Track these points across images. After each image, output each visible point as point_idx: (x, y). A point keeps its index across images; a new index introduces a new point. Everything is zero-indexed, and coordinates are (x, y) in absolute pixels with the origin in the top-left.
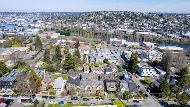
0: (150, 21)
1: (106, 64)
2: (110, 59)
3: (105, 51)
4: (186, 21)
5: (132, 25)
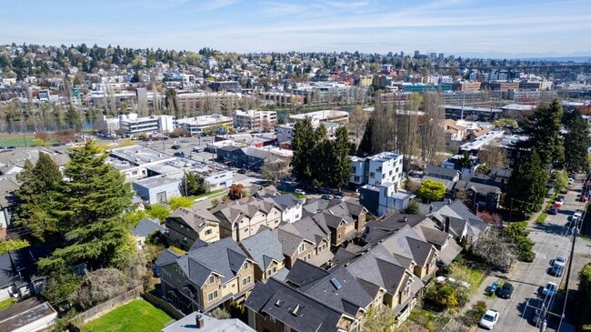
0: (178, 66)
1: (204, 198)
2: (205, 174)
3: (139, 157)
4: (272, 63)
5: (136, 79)
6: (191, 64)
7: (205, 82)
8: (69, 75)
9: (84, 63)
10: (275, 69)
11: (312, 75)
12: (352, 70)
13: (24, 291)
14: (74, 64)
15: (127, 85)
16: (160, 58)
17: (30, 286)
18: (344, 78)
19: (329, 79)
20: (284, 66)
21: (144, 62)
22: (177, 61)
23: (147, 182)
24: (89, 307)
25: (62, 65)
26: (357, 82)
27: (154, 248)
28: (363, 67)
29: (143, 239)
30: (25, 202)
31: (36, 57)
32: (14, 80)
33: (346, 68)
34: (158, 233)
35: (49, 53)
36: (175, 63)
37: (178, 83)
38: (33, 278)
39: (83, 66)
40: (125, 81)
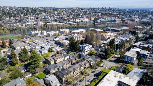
0: (47, 14)
1: (52, 53)
2: (52, 48)
3: (40, 43)
4: (71, 13)
5: (37, 18)
6: (51, 13)
7: (54, 19)
8: (21, 17)
9: (24, 13)
10: (71, 14)
11: (80, 16)
12: (90, 15)
13: (26, 71)
14: (22, 13)
15: (35, 20)
16: (43, 11)
17: (26, 70)
18: (88, 17)
19: (84, 18)
20: (74, 14)
21: (39, 13)
22: (47, 12)
23: (42, 50)
24: (36, 73)
25: (19, 13)
26: (90, 19)
27: (44, 64)
28: (93, 14)
29: (42, 62)
30: (22, 55)
31: (13, 11)
32: (8, 19)
33: (89, 14)
34: (44, 61)
35: (15, 10)
36: (46, 13)
37: (47, 19)
38: (27, 69)
39: (24, 14)
40: (35, 18)
